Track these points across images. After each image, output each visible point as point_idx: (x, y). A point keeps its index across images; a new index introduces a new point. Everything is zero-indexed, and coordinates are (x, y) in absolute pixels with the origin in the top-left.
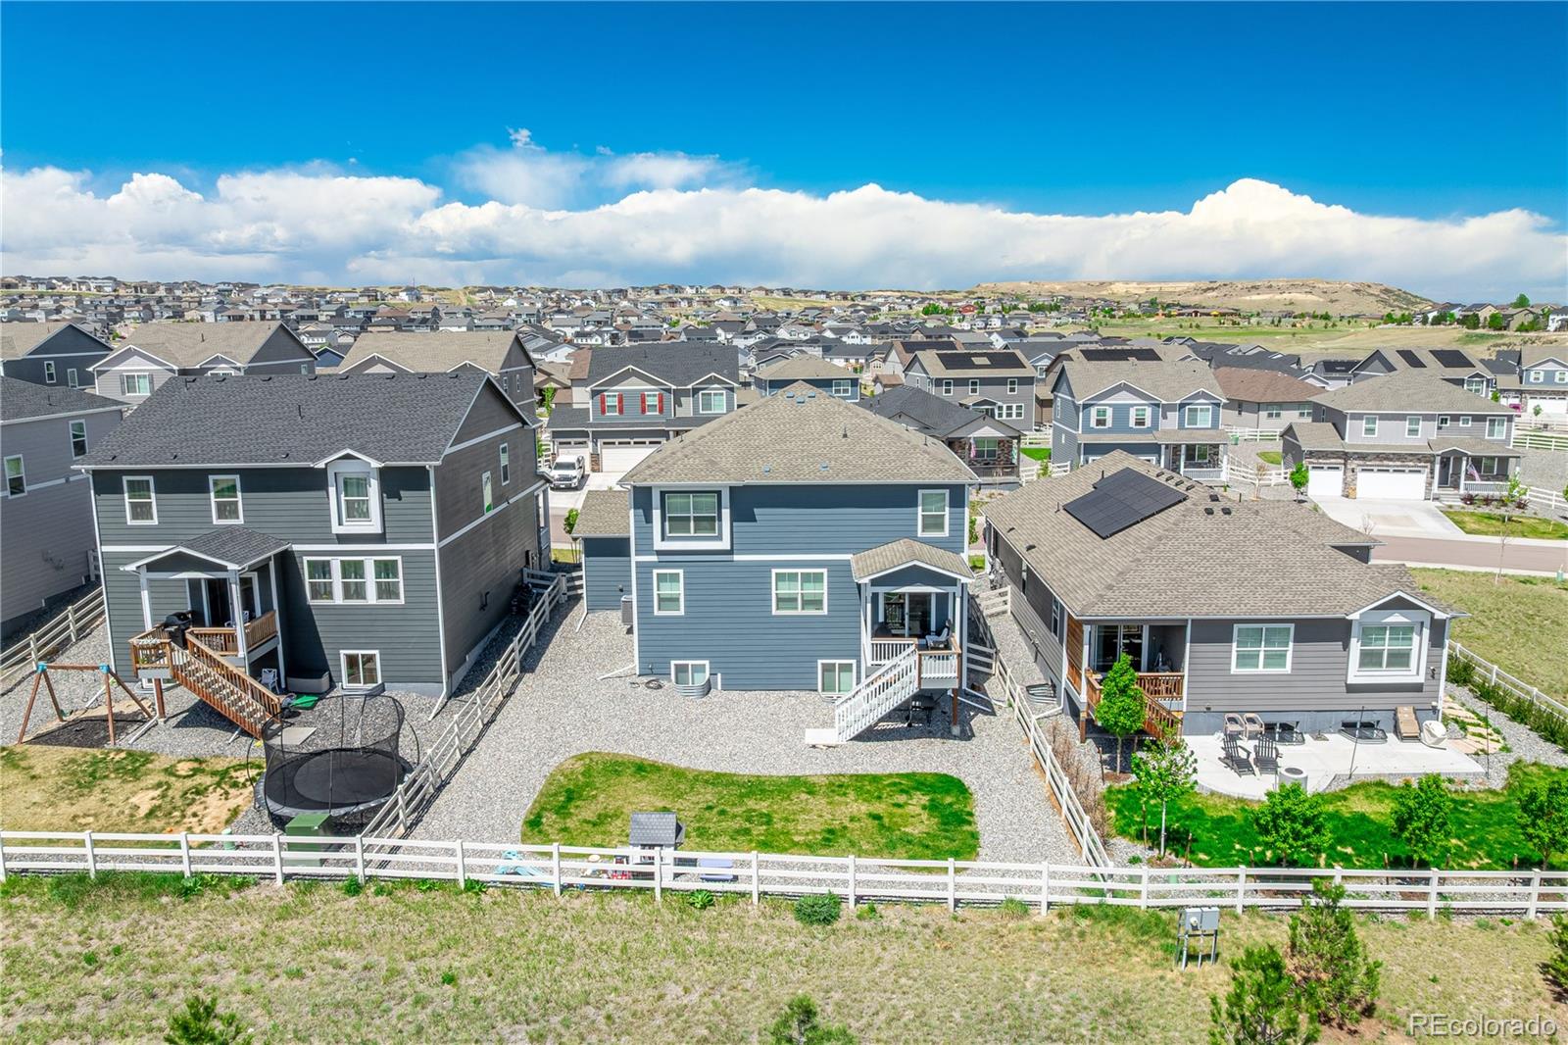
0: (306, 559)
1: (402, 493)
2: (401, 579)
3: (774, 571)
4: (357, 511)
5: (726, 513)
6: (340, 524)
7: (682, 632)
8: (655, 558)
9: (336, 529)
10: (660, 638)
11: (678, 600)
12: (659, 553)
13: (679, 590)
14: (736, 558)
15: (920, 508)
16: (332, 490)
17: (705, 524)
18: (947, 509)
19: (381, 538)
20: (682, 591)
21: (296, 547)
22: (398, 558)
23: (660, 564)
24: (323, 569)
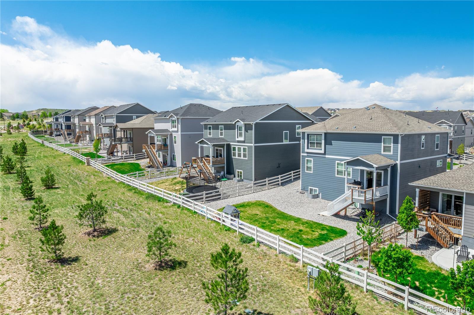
0: (232, 146)
1: (248, 131)
2: (247, 153)
3: (337, 162)
4: (241, 135)
5: (323, 142)
6: (238, 138)
7: (312, 178)
8: (306, 154)
9: (237, 139)
10: (306, 179)
11: (311, 168)
12: (307, 153)
13: (311, 165)
14: (327, 156)
15: (382, 143)
16: (236, 129)
17: (319, 145)
18: (392, 144)
19: (244, 142)
20: (312, 166)
21: (231, 143)
22: (247, 147)
23: (308, 156)
24: (234, 149)
